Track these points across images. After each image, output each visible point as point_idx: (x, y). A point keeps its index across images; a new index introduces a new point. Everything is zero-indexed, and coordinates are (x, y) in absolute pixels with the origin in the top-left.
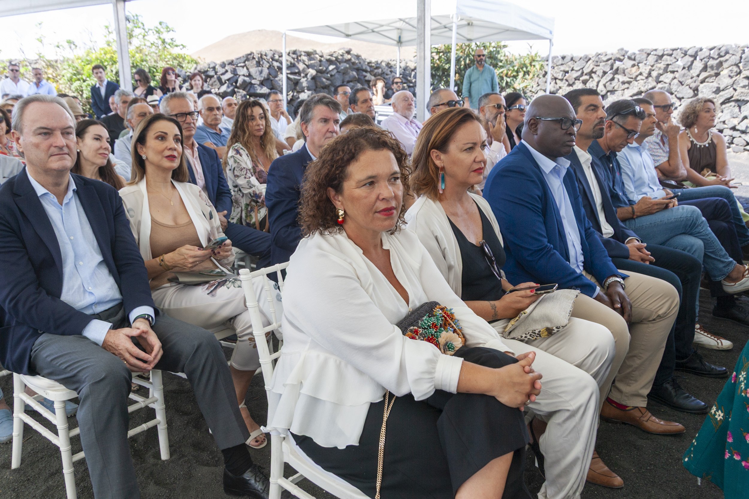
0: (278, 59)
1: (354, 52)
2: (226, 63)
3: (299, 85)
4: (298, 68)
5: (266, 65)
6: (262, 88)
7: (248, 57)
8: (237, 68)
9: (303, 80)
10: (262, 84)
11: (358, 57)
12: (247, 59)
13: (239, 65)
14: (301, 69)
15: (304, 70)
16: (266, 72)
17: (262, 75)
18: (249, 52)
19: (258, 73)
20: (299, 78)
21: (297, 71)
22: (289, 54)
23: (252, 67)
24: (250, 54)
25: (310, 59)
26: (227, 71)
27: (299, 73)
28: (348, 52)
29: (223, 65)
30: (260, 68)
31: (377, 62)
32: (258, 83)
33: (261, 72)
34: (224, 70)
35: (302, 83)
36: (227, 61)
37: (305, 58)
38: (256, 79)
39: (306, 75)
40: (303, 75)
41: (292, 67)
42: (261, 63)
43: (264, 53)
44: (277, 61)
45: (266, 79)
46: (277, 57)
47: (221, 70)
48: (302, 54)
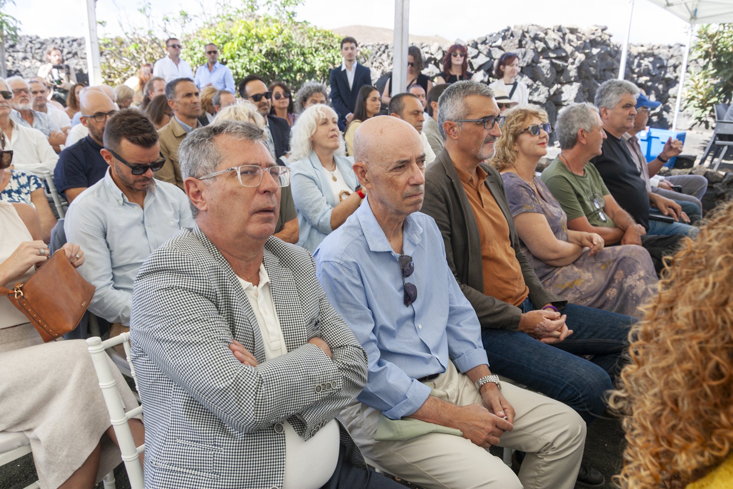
0: (544, 38)
2: (479, 42)
3: (564, 74)
4: (565, 51)
5: (530, 46)
6: (522, 77)
7: (507, 34)
8: (491, 49)
9: (570, 67)
12: (504, 38)
13: (494, 44)
14: (569, 52)
15: (572, 54)
16: (530, 55)
17: (525, 59)
18: (505, 28)
20: (566, 64)
21: (564, 54)
22: (554, 31)
24: (508, 30)
25: (577, 38)
26: (479, 53)
28: (604, 31)
29: (475, 45)
30: (523, 50)
33: (524, 55)
35: (569, 72)
36: (479, 39)
37: (571, 37)
39: (574, 60)
40: (571, 60)
41: (558, 48)
42: (524, 42)
43: (526, 30)
44: (541, 40)
45: (528, 65)
46: (542, 35)
47: (471, 52)
48: (568, 31)
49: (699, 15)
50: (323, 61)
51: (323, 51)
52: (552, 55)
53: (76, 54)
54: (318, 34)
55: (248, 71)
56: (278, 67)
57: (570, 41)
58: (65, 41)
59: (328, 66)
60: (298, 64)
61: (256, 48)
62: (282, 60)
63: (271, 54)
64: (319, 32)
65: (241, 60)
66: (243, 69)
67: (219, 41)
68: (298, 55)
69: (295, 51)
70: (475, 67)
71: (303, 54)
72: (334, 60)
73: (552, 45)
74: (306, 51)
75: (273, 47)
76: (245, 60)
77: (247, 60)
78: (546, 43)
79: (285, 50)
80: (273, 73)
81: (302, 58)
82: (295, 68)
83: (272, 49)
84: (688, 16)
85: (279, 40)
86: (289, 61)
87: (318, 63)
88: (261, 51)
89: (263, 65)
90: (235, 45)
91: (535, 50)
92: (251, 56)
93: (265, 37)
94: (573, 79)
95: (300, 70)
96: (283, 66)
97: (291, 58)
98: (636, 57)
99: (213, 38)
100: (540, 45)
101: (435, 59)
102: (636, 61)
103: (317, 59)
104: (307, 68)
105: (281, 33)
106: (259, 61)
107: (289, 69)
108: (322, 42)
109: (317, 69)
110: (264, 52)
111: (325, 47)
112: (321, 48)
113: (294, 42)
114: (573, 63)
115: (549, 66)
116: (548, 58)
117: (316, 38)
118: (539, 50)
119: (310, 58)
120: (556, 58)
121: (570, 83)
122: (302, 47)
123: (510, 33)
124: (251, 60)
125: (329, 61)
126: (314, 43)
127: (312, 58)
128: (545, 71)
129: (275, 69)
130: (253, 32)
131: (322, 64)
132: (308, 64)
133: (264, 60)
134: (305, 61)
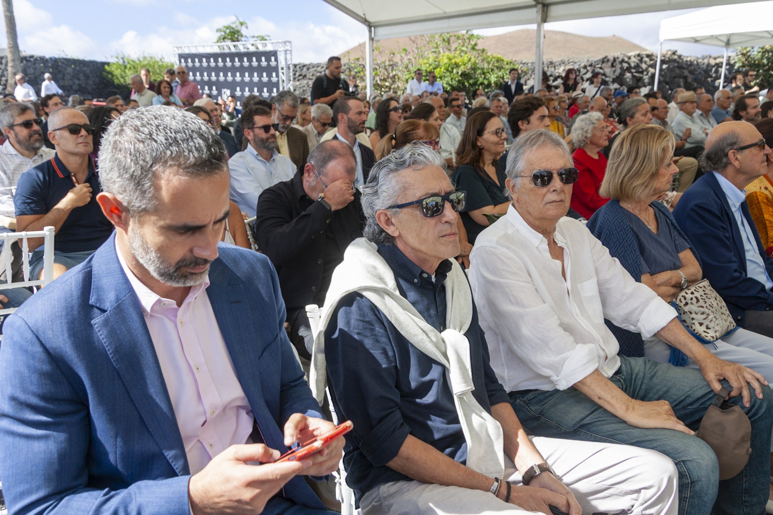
1: (678, 53)
4: (641, 68)
5: (619, 66)
7: (604, 60)
10: (614, 81)
11: (680, 57)
12: (603, 62)
13: (597, 66)
16: (618, 72)
19: (612, 72)
21: (641, 70)
22: (635, 57)
23: (607, 68)
24: (606, 57)
25: (651, 60)
26: (588, 71)
27: (642, 72)
28: (674, 53)
29: (585, 67)
30: (614, 69)
31: (690, 61)
32: (611, 80)
33: (614, 72)
34: (585, 71)
35: (644, 80)
36: (588, 64)
37: (647, 59)
38: (609, 77)
39: (648, 73)
40: (645, 73)
41: (637, 66)
42: (615, 64)
43: (616, 57)
44: (626, 62)
45: (617, 77)
46: (626, 59)
47: (583, 71)
48: (645, 56)
49: (731, 42)
50: (496, 77)
51: (496, 70)
52: (633, 71)
53: (305, 76)
54: (493, 60)
55: (450, 85)
56: (468, 82)
57: (645, 62)
58: (298, 67)
59: (499, 81)
60: (481, 80)
61: (455, 71)
62: (471, 78)
63: (464, 75)
64: (494, 58)
65: (446, 79)
66: (447, 84)
67: (431, 67)
68: (480, 74)
69: (479, 72)
70: (585, 79)
71: (484, 73)
72: (503, 76)
73: (633, 65)
74: (485, 71)
75: (466, 70)
76: (448, 79)
77: (450, 78)
78: (629, 64)
79: (472, 72)
80: (465, 86)
81: (483, 76)
82: (479, 82)
83: (465, 72)
84: (724, 44)
85: (469, 66)
86: (475, 78)
87: (493, 79)
88: (458, 73)
89: (459, 81)
90: (442, 69)
91: (622, 68)
92: (452, 76)
93: (460, 63)
94: (646, 84)
95: (482, 84)
96: (471, 81)
97: (476, 76)
98: (714, 66)
99: (428, 65)
100: (625, 65)
101: (561, 76)
102: (714, 69)
103: (492, 76)
104: (486, 82)
105: (470, 60)
106: (457, 79)
107: (475, 84)
108: (496, 64)
109: (492, 82)
110: (460, 73)
111: (497, 67)
112: (495, 69)
113: (478, 66)
114: (647, 75)
115: (631, 77)
116: (630, 72)
117: (492, 62)
118: (625, 68)
119: (488, 76)
120: (636, 72)
121: (645, 86)
122: (483, 69)
123: (607, 59)
124: (452, 79)
125: (501, 77)
126: (490, 66)
127: (489, 75)
128: (628, 80)
129: (466, 84)
130: (453, 61)
131: (496, 79)
132: (487, 79)
133: (460, 78)
134: (485, 78)
